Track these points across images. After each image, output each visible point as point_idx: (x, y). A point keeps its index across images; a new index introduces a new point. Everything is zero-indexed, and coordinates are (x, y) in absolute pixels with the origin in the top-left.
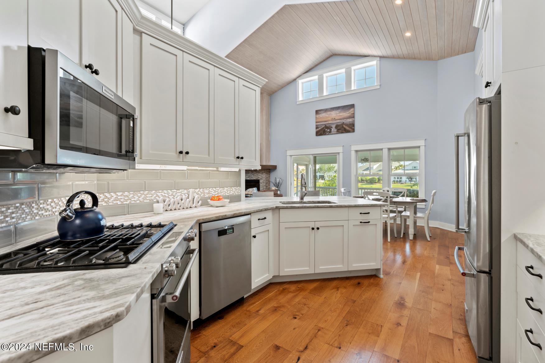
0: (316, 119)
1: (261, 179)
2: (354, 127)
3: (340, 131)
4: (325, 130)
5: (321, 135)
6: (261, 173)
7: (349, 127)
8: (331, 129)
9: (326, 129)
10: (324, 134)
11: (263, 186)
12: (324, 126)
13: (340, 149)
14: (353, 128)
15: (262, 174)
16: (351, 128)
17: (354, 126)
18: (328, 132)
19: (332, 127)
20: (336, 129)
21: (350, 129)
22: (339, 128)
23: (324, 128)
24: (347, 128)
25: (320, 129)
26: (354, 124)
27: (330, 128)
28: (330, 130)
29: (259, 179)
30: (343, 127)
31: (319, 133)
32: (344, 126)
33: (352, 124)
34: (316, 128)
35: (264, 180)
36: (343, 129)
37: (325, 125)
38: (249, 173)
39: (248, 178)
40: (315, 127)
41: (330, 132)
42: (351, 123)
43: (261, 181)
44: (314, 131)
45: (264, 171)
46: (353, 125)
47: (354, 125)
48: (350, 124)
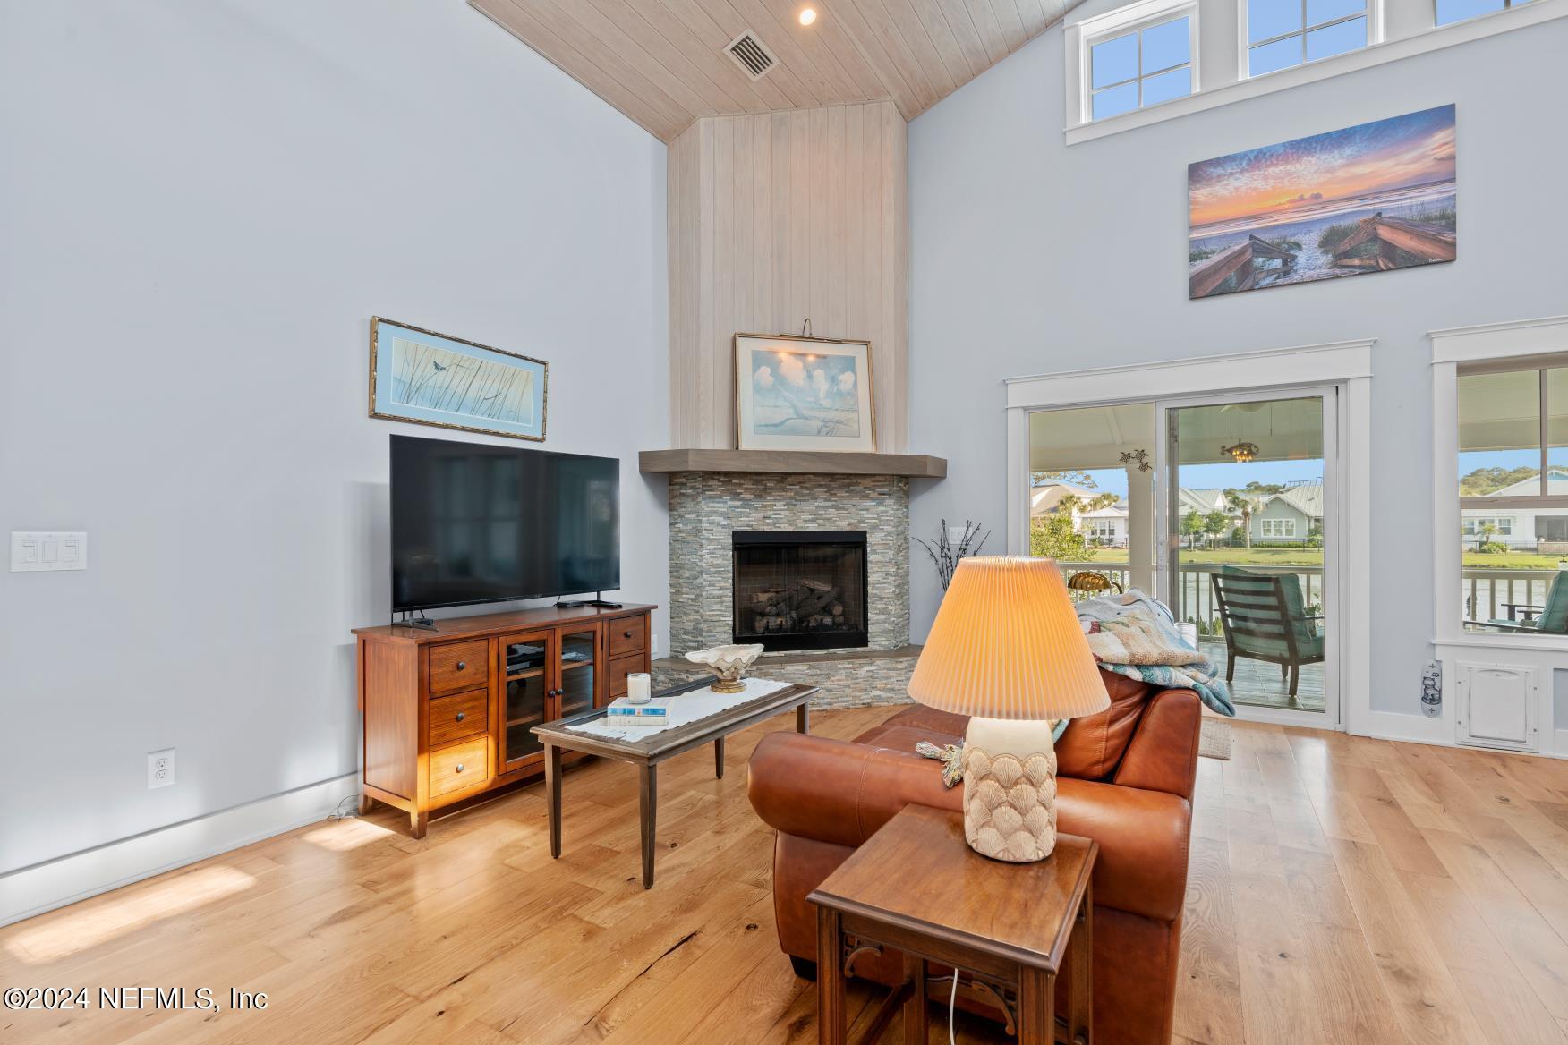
0: (1189, 211)
1: (875, 527)
2: (1454, 230)
3: (1356, 262)
4: (1250, 262)
5: (1223, 291)
6: (873, 499)
7: (1422, 236)
8: (1294, 257)
9: (1261, 260)
10: (1249, 283)
11: (884, 564)
12: (1246, 242)
13: (1352, 363)
14: (1448, 237)
15: (880, 503)
16: (1435, 240)
17: (1452, 226)
18: (1275, 271)
19: (1298, 246)
20: (1325, 252)
21: (1428, 248)
22: (1344, 246)
23: (1242, 252)
24: (1404, 241)
25: (1215, 258)
26: (1454, 216)
27: (1285, 253)
28: (1285, 263)
29: (862, 527)
30: (1375, 238)
31: (1201, 288)
32: (1384, 233)
33: (1443, 217)
34: (1193, 258)
35: (889, 534)
36: (1376, 248)
37: (1252, 237)
38: (816, 499)
39: (814, 520)
40: (1182, 253)
41: (1287, 270)
42: (1435, 212)
43: (872, 539)
44: (1179, 273)
45: (886, 490)
46: (1450, 222)
47: (1454, 223)
48: (1427, 219)
